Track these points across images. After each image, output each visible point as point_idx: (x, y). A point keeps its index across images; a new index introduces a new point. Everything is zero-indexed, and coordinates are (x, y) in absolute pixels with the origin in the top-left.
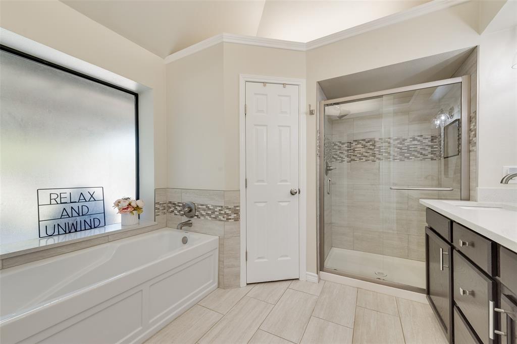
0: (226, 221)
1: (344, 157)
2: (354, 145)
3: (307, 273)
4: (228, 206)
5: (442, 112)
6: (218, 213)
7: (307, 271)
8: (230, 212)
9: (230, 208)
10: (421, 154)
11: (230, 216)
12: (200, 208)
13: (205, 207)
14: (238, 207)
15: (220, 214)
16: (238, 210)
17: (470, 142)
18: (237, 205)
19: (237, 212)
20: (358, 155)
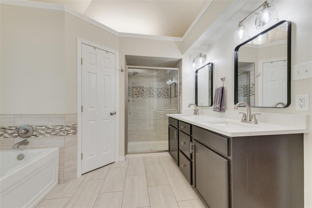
0: (66, 135)
1: (134, 95)
2: (138, 89)
3: (120, 157)
4: (67, 125)
5: (170, 79)
6: (59, 131)
7: (119, 156)
8: (70, 129)
9: (70, 126)
10: (164, 95)
11: (70, 131)
12: (38, 129)
13: (45, 127)
14: (75, 125)
15: (61, 131)
16: (76, 127)
17: (180, 92)
18: (75, 123)
19: (75, 128)
20: (141, 94)
